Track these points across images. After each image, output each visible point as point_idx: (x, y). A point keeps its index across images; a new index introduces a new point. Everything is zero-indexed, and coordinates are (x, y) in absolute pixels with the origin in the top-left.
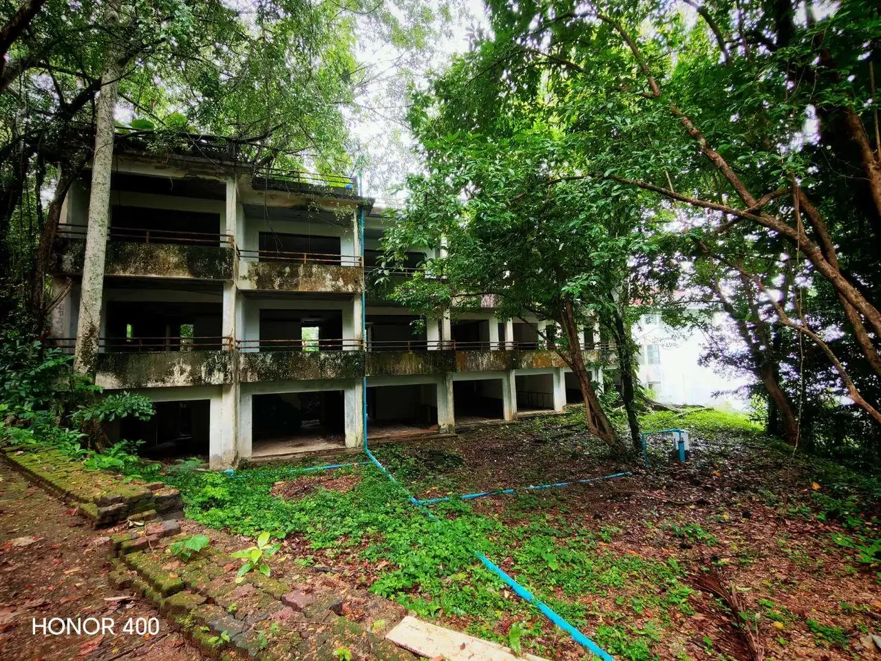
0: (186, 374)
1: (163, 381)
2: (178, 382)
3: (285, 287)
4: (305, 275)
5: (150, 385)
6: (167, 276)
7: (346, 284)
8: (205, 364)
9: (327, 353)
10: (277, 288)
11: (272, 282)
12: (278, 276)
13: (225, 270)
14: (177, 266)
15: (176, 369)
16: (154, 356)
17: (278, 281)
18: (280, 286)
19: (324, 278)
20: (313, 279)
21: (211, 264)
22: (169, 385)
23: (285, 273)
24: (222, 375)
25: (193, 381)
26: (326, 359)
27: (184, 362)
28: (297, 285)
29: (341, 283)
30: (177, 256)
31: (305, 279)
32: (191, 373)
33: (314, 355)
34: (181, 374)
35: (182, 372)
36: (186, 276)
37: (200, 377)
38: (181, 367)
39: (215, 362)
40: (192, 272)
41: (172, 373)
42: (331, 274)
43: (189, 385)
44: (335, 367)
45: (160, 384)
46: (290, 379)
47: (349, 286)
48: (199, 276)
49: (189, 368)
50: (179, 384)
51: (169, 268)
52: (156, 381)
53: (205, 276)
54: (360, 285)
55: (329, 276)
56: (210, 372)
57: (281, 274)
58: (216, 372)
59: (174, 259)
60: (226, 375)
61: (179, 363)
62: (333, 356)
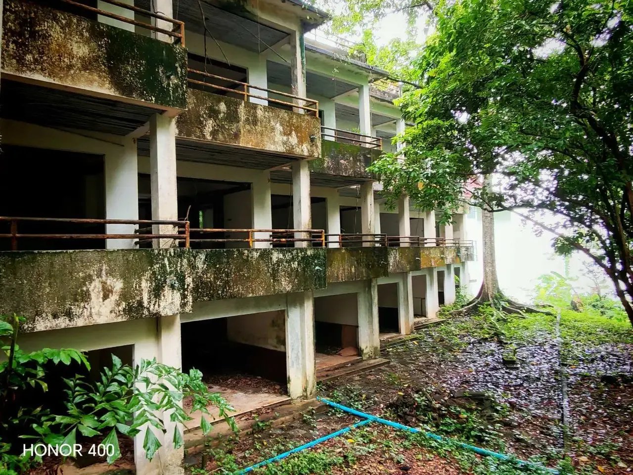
0: (114, 297)
1: (69, 314)
2: (99, 314)
3: (220, 136)
4: (247, 120)
5: (41, 325)
6: (69, 83)
7: (301, 142)
8: (148, 274)
9: (282, 251)
10: (209, 138)
11: (201, 125)
12: (210, 117)
13: (175, 90)
14: (88, 65)
15: (95, 288)
16: (47, 259)
17: (210, 125)
18: (214, 133)
19: (273, 129)
20: (259, 128)
21: (151, 70)
22: (80, 322)
23: (219, 112)
24: (177, 296)
25: (129, 310)
26: (279, 261)
27: (110, 273)
28: (237, 136)
29: (294, 140)
30: (87, 42)
31: (248, 127)
32: (125, 295)
33: (265, 254)
34: (105, 297)
35: (106, 293)
36: (104, 88)
37: (140, 303)
38: (104, 283)
39: (165, 272)
40: (117, 83)
41: (85, 297)
42: (282, 125)
43: (119, 320)
44: (290, 274)
45: (63, 323)
46: (232, 296)
47: (304, 145)
48: (130, 94)
49: (118, 285)
50: (101, 320)
51: (70, 67)
52: (55, 316)
53: (141, 95)
54: (317, 147)
55: (279, 128)
56: (157, 292)
57: (213, 113)
58: (167, 291)
59: (80, 50)
60: (184, 297)
61: (99, 275)
62: (289, 256)
